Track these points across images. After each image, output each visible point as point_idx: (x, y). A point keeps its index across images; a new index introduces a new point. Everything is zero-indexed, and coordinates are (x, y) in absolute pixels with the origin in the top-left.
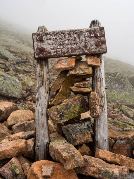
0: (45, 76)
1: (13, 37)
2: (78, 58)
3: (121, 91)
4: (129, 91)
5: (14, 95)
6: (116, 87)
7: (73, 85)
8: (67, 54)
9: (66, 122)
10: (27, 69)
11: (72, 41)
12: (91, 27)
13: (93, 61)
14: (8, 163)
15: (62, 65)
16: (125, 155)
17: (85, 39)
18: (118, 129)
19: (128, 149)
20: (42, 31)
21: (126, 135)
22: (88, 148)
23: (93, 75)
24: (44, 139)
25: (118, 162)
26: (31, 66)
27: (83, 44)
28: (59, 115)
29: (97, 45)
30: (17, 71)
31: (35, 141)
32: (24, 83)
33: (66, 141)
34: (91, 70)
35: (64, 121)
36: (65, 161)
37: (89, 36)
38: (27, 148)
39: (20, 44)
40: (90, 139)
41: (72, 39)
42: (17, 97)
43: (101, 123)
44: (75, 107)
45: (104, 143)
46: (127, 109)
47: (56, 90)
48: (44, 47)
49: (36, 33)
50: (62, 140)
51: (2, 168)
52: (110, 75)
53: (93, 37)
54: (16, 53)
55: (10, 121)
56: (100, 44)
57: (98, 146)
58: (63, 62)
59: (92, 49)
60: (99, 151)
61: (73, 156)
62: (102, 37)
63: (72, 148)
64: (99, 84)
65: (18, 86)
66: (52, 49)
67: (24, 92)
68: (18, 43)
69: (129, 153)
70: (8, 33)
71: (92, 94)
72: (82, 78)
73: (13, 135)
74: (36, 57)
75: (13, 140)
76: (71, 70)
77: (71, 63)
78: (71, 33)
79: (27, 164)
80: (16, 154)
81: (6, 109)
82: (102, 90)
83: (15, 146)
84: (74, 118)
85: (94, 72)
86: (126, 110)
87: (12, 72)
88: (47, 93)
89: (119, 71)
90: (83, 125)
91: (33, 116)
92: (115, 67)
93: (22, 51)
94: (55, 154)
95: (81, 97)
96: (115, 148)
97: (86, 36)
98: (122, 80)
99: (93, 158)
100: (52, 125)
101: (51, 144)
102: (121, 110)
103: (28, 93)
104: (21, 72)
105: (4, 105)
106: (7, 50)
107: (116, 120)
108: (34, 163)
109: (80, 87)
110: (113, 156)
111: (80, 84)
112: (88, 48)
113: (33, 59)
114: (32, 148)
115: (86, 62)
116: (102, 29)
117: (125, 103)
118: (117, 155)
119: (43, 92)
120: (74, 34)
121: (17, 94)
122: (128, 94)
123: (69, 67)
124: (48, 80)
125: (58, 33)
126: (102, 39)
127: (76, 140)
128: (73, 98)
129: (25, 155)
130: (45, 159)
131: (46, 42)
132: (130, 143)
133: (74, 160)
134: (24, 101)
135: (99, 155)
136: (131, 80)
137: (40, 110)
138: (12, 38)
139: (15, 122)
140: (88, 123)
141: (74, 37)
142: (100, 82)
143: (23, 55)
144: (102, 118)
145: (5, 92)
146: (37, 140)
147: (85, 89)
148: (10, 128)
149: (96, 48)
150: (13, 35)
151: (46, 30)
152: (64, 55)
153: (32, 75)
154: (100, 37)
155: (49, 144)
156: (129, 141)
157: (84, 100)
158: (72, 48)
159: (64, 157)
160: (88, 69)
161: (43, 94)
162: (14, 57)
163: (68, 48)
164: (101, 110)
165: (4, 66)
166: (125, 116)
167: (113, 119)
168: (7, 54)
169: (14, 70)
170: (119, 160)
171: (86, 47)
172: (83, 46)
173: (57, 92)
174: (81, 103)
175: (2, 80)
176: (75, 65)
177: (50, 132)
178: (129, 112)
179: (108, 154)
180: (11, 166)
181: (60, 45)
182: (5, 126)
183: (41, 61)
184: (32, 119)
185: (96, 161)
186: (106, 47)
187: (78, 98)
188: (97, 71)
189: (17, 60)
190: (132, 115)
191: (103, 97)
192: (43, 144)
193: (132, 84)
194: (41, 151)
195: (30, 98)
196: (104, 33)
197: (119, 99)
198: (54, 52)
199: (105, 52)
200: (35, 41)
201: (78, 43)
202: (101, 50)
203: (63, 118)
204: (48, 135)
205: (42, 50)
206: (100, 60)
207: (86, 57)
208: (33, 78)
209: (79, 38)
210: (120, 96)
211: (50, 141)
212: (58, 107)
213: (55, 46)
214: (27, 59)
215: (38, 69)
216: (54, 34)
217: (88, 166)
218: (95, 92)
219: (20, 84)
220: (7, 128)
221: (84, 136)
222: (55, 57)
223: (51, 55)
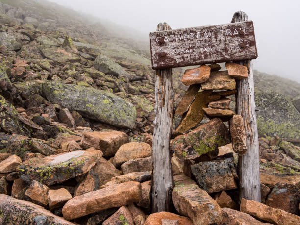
0: (167, 93)
1: (126, 45)
2: (214, 66)
3: (281, 119)
4: (294, 120)
5: (125, 125)
6: (273, 115)
7: (207, 106)
8: (198, 61)
9: (197, 158)
10: (144, 89)
11: (206, 42)
12: (233, 21)
13: (237, 70)
14: (115, 215)
15: (191, 76)
16: (286, 211)
17: (224, 39)
18: (277, 172)
19: (291, 202)
20: (163, 30)
21: (287, 181)
22: (229, 197)
23: (236, 91)
24: (166, 182)
25: (274, 220)
26: (150, 84)
27: (222, 46)
28: (187, 148)
29: (242, 47)
30: (130, 91)
31: (152, 185)
32: (140, 107)
33: (197, 186)
34: (233, 83)
35: (194, 157)
36: (195, 214)
37: (231, 34)
38: (141, 195)
39: (136, 55)
40: (233, 185)
41: (206, 40)
42: (130, 128)
43: (249, 161)
44: (210, 137)
45: (253, 191)
46: (290, 146)
47: (182, 113)
48: (165, 51)
49: (155, 33)
50: (191, 185)
51: (107, 220)
52: (264, 96)
53: (237, 36)
54: (129, 67)
55: (118, 157)
56: (248, 45)
57: (244, 195)
58: (192, 73)
59: (235, 53)
60: (246, 202)
61: (206, 207)
62: (250, 35)
63: (206, 195)
64: (246, 104)
65: (131, 111)
66: (177, 55)
67: (139, 120)
68: (132, 54)
69: (292, 208)
70: (119, 41)
71: (236, 118)
72: (221, 96)
73: (123, 176)
74: (155, 65)
75: (122, 182)
76: (205, 83)
77: (204, 73)
78: (204, 31)
79: (140, 217)
80: (125, 201)
81: (113, 141)
82: (250, 113)
83: (125, 190)
84: (209, 152)
85: (238, 86)
86: (289, 148)
87: (123, 92)
88: (170, 117)
89: (278, 91)
90: (222, 163)
91: (151, 151)
92: (272, 85)
93: (137, 63)
94: (181, 204)
95: (219, 122)
96: (271, 199)
97: (226, 35)
98: (283, 103)
99: (236, 211)
100: (177, 163)
101: (175, 189)
102: (281, 148)
103: (145, 122)
104: (136, 93)
105: (111, 135)
106: (117, 63)
107: (273, 162)
108: (151, 215)
109: (218, 108)
110: (267, 211)
111: (218, 104)
112: (229, 52)
113: (152, 75)
114: (148, 194)
115: (227, 71)
116: (250, 24)
117: (287, 137)
118: (273, 209)
119: (164, 115)
120: (208, 32)
121: (130, 123)
122: (292, 125)
123: (201, 78)
124: (171, 98)
125: (186, 32)
126: (250, 38)
127: (211, 184)
128: (208, 124)
129: (138, 205)
130: (166, 211)
131: (169, 45)
132: (294, 192)
133: (207, 212)
134: (140, 133)
135: (245, 208)
136: (297, 105)
137: (160, 141)
138: (125, 48)
139: (126, 159)
140: (229, 160)
141: (209, 37)
142: (247, 101)
143: (138, 69)
144: (250, 153)
145: (113, 120)
146: (155, 183)
147: (225, 110)
148: (119, 166)
149: (240, 52)
150: (125, 43)
151: (169, 28)
152: (194, 63)
153: (151, 96)
154: (247, 35)
155: (172, 190)
156: (292, 189)
157: (223, 127)
158: (205, 52)
159: (193, 208)
160: (230, 82)
161: (164, 118)
162: (126, 73)
163: (200, 53)
164: (248, 142)
165: (113, 85)
166: (287, 156)
167: (269, 161)
168: (117, 68)
169: (126, 91)
170: (276, 217)
171: (226, 50)
172: (222, 49)
173: (184, 115)
174: (219, 132)
175: (110, 104)
176: (211, 76)
177: (173, 173)
178: (293, 151)
179: (259, 207)
180: (119, 218)
181: (189, 48)
182: (111, 165)
183: (162, 72)
184: (149, 155)
185: (242, 216)
186: (256, 50)
187: (215, 124)
188: (242, 85)
189: (131, 76)
190: (297, 156)
191: (251, 122)
192: (164, 189)
193: (298, 110)
194: (161, 199)
195: (147, 128)
196: (253, 29)
197: (278, 132)
198: (180, 59)
199: (255, 58)
200: (153, 43)
201: (215, 44)
202: (249, 54)
203: (192, 153)
204: (171, 177)
205: (162, 56)
206: (247, 69)
207: (226, 64)
208: (151, 101)
209: (216, 38)
210: (279, 127)
211: (174, 186)
212: (185, 136)
213: (182, 50)
214: (144, 75)
215: (158, 83)
216: (180, 33)
217: (229, 223)
218: (240, 115)
219: (134, 108)
220: (114, 167)
221: (224, 179)
222: (181, 65)
223: (175, 63)
